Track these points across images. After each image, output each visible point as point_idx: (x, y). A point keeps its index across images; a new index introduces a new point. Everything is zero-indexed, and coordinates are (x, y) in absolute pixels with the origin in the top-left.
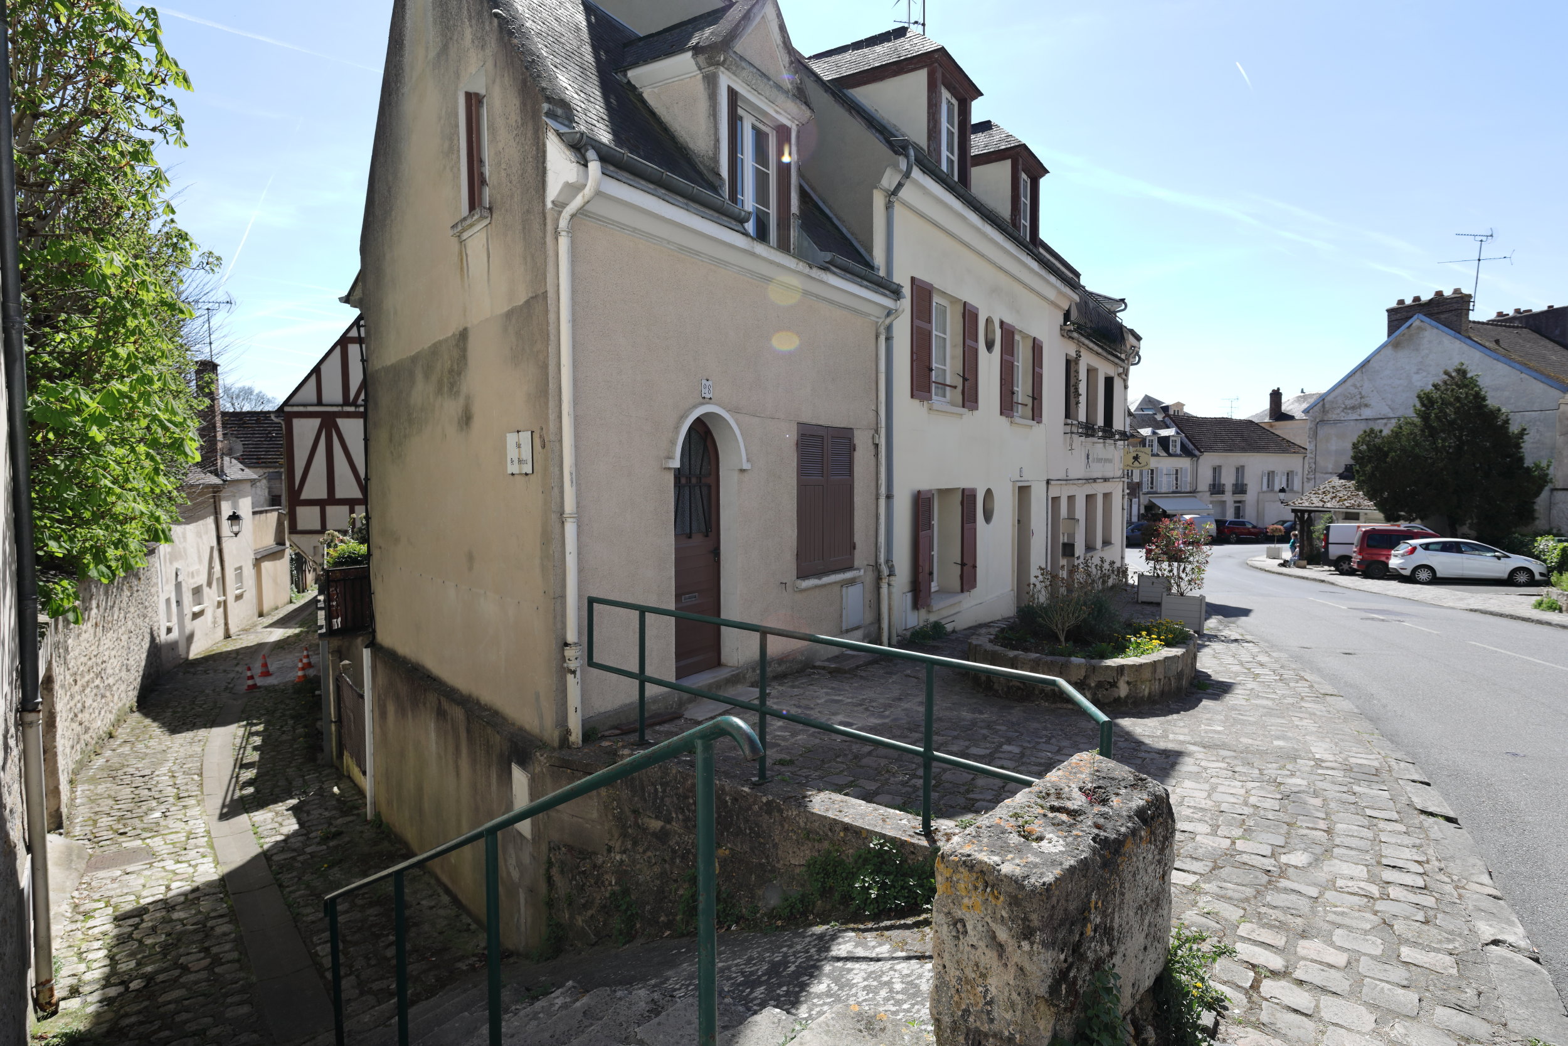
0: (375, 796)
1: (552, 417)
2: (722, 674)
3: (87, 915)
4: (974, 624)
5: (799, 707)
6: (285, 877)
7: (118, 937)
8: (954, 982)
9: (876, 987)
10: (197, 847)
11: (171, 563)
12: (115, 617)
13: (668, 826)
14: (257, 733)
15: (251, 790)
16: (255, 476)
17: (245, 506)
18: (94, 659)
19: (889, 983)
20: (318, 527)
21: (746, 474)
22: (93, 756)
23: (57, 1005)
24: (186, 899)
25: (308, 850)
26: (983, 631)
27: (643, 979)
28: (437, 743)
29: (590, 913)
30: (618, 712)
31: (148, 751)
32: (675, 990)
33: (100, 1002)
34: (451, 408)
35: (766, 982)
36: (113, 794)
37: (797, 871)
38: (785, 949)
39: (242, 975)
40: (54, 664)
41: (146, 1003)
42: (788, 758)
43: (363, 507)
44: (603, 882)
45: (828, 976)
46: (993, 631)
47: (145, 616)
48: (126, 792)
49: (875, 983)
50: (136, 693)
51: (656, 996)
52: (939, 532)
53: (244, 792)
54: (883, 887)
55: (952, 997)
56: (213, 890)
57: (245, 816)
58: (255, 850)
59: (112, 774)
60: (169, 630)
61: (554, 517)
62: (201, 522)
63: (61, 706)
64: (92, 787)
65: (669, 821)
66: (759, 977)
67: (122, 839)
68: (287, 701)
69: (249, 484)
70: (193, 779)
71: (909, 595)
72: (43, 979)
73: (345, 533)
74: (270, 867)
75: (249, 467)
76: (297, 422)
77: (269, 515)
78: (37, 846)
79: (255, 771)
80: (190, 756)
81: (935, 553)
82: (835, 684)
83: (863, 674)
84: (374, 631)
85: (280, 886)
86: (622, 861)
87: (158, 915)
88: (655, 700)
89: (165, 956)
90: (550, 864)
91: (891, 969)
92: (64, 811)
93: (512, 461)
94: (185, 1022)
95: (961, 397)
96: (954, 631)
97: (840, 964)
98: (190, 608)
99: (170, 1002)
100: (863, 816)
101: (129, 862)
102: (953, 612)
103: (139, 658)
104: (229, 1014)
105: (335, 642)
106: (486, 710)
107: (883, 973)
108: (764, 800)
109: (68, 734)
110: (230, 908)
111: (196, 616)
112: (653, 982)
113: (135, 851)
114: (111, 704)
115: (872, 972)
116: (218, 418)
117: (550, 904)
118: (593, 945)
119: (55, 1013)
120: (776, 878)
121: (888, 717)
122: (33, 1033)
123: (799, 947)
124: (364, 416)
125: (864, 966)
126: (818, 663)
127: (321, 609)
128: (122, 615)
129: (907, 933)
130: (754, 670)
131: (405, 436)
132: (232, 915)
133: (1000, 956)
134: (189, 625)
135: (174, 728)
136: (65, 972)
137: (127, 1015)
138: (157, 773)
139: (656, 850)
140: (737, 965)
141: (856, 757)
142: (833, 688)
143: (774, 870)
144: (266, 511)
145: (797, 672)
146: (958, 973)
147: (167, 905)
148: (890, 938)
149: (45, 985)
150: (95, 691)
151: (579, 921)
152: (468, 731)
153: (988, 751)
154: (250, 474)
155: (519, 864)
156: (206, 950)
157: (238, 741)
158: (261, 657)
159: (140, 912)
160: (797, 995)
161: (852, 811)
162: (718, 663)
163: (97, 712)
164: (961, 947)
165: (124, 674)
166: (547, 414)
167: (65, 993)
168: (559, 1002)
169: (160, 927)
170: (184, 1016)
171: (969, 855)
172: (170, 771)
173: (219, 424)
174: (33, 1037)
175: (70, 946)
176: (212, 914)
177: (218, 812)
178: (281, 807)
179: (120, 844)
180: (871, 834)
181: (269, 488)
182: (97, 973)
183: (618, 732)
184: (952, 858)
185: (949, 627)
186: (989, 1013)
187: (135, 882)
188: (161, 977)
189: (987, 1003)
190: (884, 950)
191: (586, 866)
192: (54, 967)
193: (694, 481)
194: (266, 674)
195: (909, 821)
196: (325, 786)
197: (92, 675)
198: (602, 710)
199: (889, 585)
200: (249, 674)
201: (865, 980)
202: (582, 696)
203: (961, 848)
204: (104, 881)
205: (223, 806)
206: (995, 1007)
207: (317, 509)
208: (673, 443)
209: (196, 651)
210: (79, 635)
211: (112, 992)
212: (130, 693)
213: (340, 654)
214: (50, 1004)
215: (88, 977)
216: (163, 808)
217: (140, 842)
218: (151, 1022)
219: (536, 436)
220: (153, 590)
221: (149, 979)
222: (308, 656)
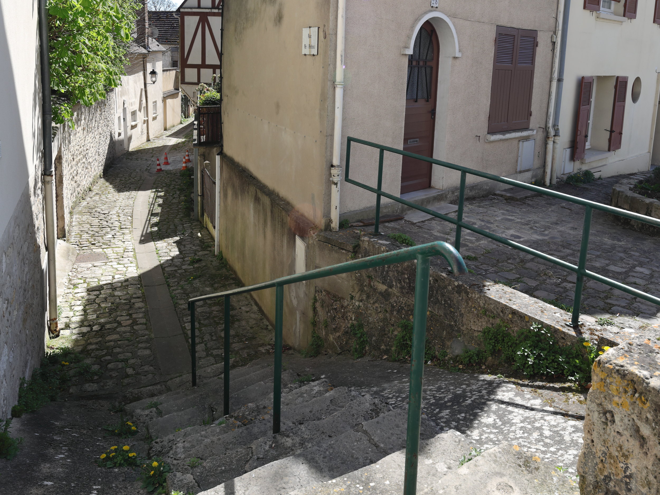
0: (219, 242)
1: (332, 18)
2: (430, 193)
3: (75, 286)
4: (616, 174)
5: (483, 221)
6: (171, 281)
7: (88, 300)
8: (599, 454)
9: (530, 430)
10: (128, 257)
11: (121, 97)
12: (93, 126)
13: (390, 290)
14: (160, 197)
15: (156, 229)
16: (164, 49)
17: (159, 67)
18: (82, 148)
19: (540, 429)
20: (196, 81)
21: (457, 60)
22: (81, 200)
23: (59, 332)
24: (122, 285)
25: (184, 267)
26: (625, 181)
27: (369, 385)
28: (254, 217)
29: (338, 334)
30: (363, 211)
31: (107, 200)
32: (389, 398)
33: (79, 334)
34: (271, 11)
35: (450, 407)
36: (90, 221)
37: (476, 334)
38: (464, 386)
39: (147, 332)
40: (63, 149)
41: (100, 339)
42: (473, 255)
43: (219, 70)
44: (347, 317)
45: (495, 413)
46: (633, 182)
47: (108, 126)
48: (96, 222)
49: (529, 426)
50: (102, 168)
51: (376, 401)
52: (595, 107)
53: (153, 229)
54: (538, 357)
55: (597, 464)
56: (135, 282)
57: (152, 243)
58: (156, 263)
59: (90, 211)
60: (120, 134)
61: (329, 84)
62: (136, 75)
63: (66, 171)
64: (80, 217)
65: (391, 286)
66: (446, 402)
67: (93, 247)
68: (177, 180)
69: (161, 54)
70: (128, 219)
71: (568, 151)
72: (53, 318)
73: (209, 85)
74: (164, 274)
75: (162, 44)
76: (187, 18)
77: (171, 72)
78: (50, 247)
79: (159, 218)
80: (127, 206)
81: (590, 122)
82: (509, 208)
83: (530, 202)
84: (222, 146)
85: (168, 285)
86: (359, 307)
87: (108, 291)
88: (386, 206)
89: (110, 315)
90: (315, 300)
91: (542, 418)
92: (67, 228)
93: (305, 46)
94: (119, 353)
95: (623, 9)
96: (600, 178)
97: (503, 406)
98: (130, 123)
99: (111, 341)
100: (526, 306)
101: (96, 260)
102: (600, 165)
103: (104, 149)
104: (140, 353)
105: (202, 150)
106: (282, 201)
107: (536, 420)
108: (456, 284)
109: (70, 187)
110: (143, 293)
111: (133, 127)
112: (375, 389)
113: (99, 254)
114: (91, 173)
115: (527, 418)
116: (146, 14)
117: (314, 324)
118: (339, 354)
119: (58, 336)
120: (460, 336)
121: (547, 235)
122: (48, 345)
123: (474, 387)
124: (222, 15)
125: (521, 411)
126: (498, 192)
127: (195, 129)
128: (96, 125)
129: (555, 394)
130: (453, 192)
131: (244, 28)
132: (144, 298)
133: (642, 446)
134: (129, 132)
135: (120, 190)
136: (63, 315)
137: (91, 344)
138: (111, 213)
139: (381, 303)
140: (430, 390)
141: (522, 261)
142: (507, 211)
143: (459, 331)
144: (170, 70)
145: (483, 197)
146: (603, 449)
147: (112, 286)
148: (541, 395)
149: (53, 320)
150: (83, 165)
151: (331, 338)
152: (272, 212)
153: (624, 270)
154: (162, 48)
155: (297, 297)
156: (130, 315)
157: (151, 200)
158: (164, 154)
159: (100, 288)
160: (472, 421)
161: (518, 301)
162: (429, 186)
163: (84, 176)
164: (608, 431)
165: (97, 156)
166: (328, 16)
167: (63, 326)
168: (316, 389)
169: (109, 298)
170: (118, 350)
171: (622, 366)
172: (117, 213)
173: (147, 18)
174: (48, 347)
175: (66, 301)
176: (134, 296)
177: (139, 239)
178: (171, 240)
179: (92, 249)
180: (532, 319)
181: (172, 56)
182: (77, 319)
183: (362, 224)
184: (607, 365)
185: (596, 175)
186: (627, 484)
187: (98, 272)
188: (108, 326)
189: (626, 477)
190: (537, 403)
191: (337, 305)
192: (58, 312)
193: (421, 63)
194: (167, 163)
195: (561, 314)
196: (194, 232)
197: (81, 156)
198: (352, 209)
199: (554, 142)
200: (158, 162)
201: (522, 422)
202: (340, 199)
203: (616, 359)
204: (84, 269)
205: (142, 236)
206: (633, 481)
207: (196, 70)
208: (409, 37)
209: (133, 147)
210: (75, 134)
211: (85, 330)
212: (100, 167)
213: (204, 157)
214: (56, 330)
215: (74, 319)
216: (113, 233)
217: (101, 250)
218: (102, 350)
219: (321, 30)
220: (112, 112)
221: (102, 326)
222: (188, 156)
